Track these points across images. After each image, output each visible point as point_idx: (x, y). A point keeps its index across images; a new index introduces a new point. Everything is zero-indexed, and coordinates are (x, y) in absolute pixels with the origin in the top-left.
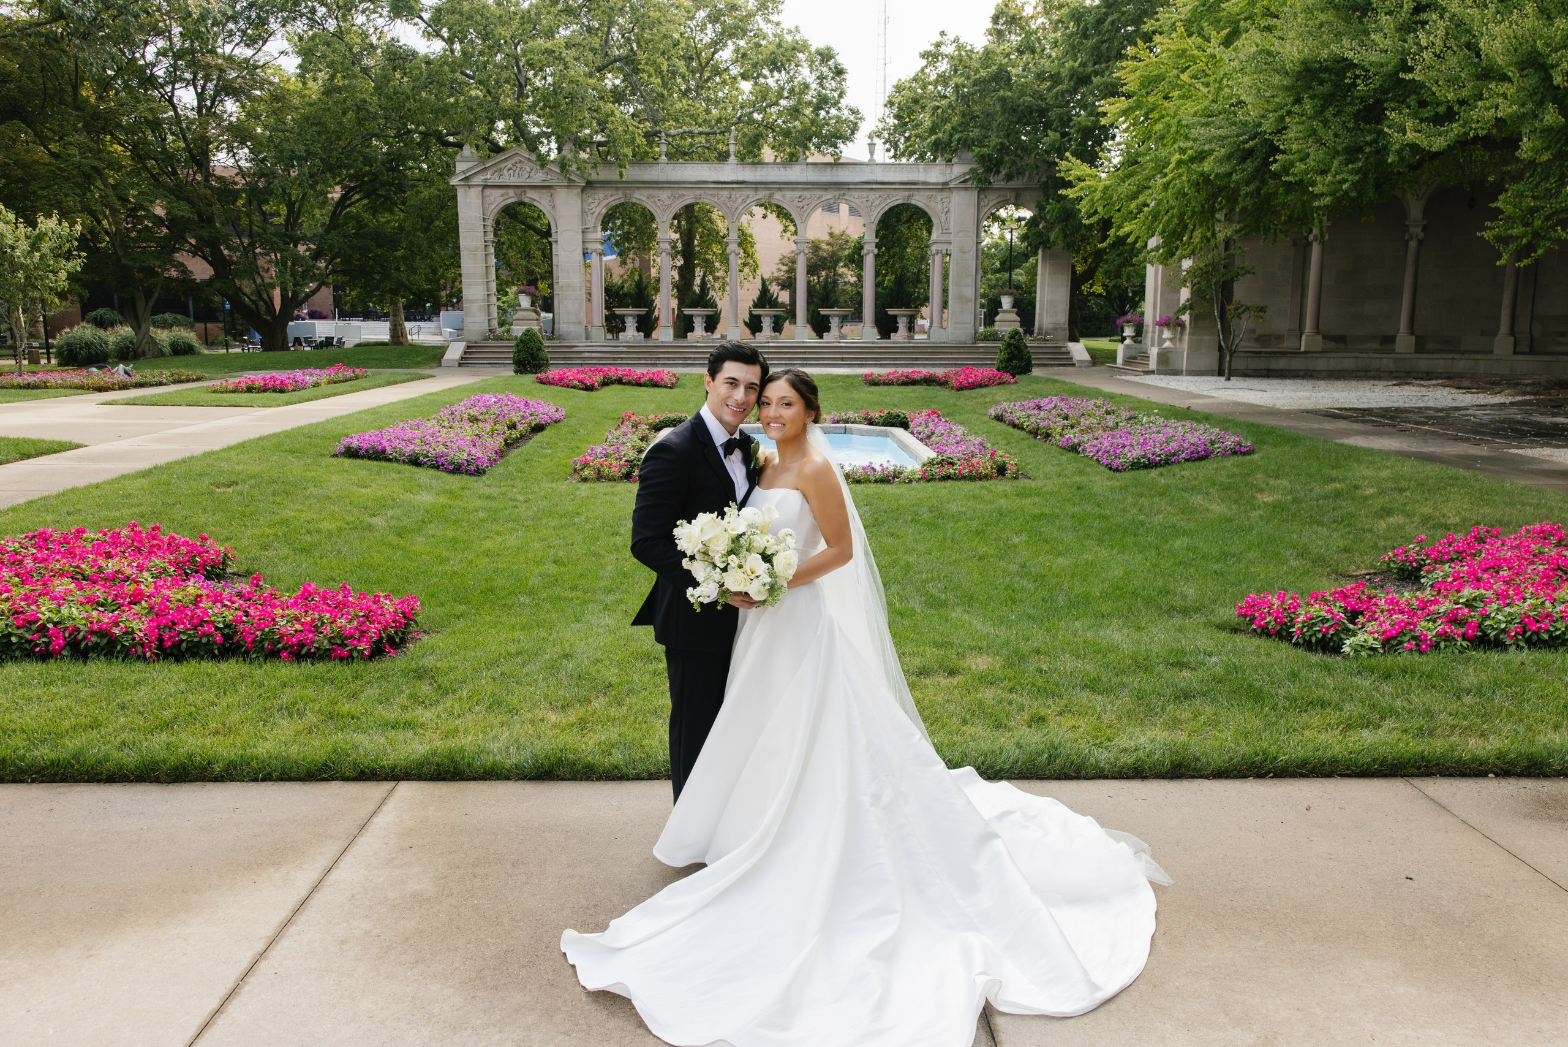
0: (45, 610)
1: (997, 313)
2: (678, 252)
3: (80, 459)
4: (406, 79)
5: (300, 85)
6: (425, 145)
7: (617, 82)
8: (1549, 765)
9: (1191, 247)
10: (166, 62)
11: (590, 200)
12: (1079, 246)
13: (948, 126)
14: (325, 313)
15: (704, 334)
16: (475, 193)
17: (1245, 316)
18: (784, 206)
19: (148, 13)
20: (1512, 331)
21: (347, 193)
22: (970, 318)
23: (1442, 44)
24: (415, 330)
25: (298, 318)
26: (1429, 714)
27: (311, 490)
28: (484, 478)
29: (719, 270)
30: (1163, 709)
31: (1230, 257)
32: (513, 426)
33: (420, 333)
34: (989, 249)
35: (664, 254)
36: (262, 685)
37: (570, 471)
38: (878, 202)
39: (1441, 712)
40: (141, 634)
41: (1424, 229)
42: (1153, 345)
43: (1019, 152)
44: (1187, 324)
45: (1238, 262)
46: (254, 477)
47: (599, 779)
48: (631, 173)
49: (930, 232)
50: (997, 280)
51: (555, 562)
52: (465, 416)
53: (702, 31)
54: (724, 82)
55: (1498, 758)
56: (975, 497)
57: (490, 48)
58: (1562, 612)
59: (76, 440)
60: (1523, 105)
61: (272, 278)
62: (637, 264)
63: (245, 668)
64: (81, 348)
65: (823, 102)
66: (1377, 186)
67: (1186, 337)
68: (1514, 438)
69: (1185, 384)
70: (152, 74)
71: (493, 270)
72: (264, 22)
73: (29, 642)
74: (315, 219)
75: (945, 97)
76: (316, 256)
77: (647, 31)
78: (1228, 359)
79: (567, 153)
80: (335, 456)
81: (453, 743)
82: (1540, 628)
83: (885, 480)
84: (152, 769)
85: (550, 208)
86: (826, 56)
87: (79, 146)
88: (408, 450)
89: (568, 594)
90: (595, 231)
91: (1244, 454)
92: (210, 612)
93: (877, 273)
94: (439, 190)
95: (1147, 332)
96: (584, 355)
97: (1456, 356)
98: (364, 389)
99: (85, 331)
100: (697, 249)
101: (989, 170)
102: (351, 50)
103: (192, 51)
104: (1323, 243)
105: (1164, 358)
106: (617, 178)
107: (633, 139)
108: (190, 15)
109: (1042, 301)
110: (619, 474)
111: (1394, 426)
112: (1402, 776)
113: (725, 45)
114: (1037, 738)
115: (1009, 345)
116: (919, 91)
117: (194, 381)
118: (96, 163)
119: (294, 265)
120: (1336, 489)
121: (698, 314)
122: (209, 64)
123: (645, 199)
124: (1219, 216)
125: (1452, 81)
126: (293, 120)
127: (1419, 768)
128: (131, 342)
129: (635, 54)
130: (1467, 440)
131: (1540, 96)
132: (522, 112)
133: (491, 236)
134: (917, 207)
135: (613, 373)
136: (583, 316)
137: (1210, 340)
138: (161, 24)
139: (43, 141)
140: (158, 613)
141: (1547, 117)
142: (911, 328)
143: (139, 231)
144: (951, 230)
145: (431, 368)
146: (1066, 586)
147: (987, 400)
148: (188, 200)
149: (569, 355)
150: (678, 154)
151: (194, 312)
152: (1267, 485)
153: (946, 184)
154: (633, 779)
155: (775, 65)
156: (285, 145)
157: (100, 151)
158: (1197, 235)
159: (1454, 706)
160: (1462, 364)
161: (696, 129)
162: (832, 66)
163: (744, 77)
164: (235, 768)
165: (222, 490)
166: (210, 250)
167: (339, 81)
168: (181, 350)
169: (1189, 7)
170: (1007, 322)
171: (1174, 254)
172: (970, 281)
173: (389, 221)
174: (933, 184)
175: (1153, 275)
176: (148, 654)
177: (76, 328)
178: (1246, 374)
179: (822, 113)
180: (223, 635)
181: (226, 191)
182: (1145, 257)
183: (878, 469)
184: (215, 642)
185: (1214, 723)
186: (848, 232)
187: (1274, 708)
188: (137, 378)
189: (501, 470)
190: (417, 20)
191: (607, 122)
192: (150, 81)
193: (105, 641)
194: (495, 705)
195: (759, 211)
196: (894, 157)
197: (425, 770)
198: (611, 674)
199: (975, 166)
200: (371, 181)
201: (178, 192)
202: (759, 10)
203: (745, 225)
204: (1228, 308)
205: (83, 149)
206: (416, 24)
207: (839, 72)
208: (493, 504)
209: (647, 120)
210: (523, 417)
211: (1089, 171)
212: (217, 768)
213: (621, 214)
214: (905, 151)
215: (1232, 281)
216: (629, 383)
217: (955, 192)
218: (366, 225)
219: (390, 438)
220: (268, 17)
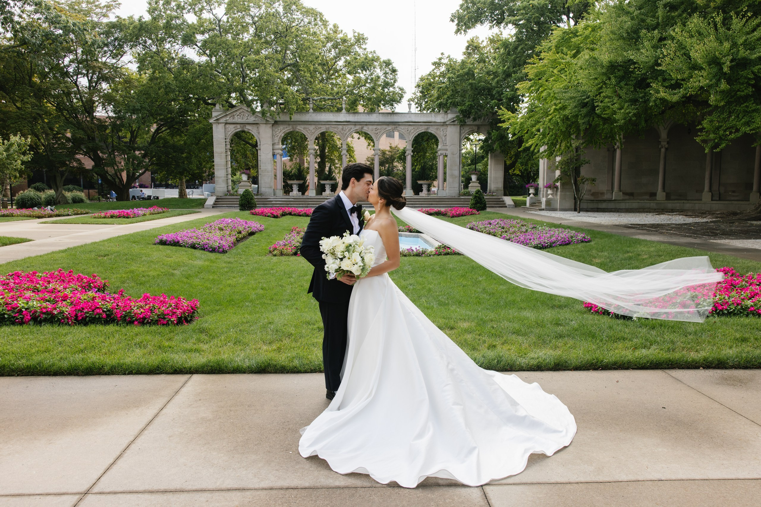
0: (21, 303)
1: (470, 183)
2: (318, 155)
3: (31, 245)
4: (189, 74)
5: (138, 76)
6: (197, 105)
7: (289, 76)
8: (728, 363)
9: (561, 151)
10: (74, 65)
11: (276, 130)
12: (508, 152)
13: (446, 97)
14: (147, 185)
15: (331, 193)
16: (221, 126)
17: (586, 182)
18: (368, 133)
19: (67, 42)
20: (710, 190)
21: (159, 127)
22: (457, 185)
23: (674, 54)
24: (191, 193)
25: (134, 187)
26: (673, 342)
27: (144, 258)
28: (226, 254)
29: (337, 164)
30: (550, 342)
31: (578, 156)
32: (240, 232)
33: (193, 194)
34: (466, 154)
35: (311, 155)
36: (126, 335)
37: (267, 252)
38: (413, 131)
39: (678, 341)
40: (67, 313)
41: (668, 143)
42: (543, 197)
43: (479, 108)
44: (559, 187)
45: (582, 158)
46: (117, 252)
47: (288, 372)
48: (296, 117)
49: (437, 145)
50: (469, 168)
51: (262, 289)
52: (217, 228)
53: (329, 52)
54: (340, 76)
55: (704, 360)
56: (461, 262)
57: (229, 59)
58: (733, 301)
59: (29, 237)
60: (711, 81)
61: (122, 166)
62: (298, 161)
63: (117, 328)
64: (28, 201)
65: (386, 85)
66: (646, 121)
67: (559, 193)
68: (712, 236)
69: (559, 215)
70: (67, 71)
71: (230, 163)
72: (121, 47)
73: (13, 317)
74: (144, 139)
75: (444, 83)
76: (144, 156)
77: (304, 52)
78: (578, 203)
79: (265, 107)
80: (155, 244)
81: (218, 357)
82: (723, 308)
83: (418, 255)
84: (75, 369)
85: (257, 134)
86: (388, 63)
87: (31, 103)
88: (190, 242)
89: (269, 302)
90: (278, 144)
91: (587, 242)
92: (100, 304)
93: (413, 165)
94: (204, 125)
95: (540, 191)
96: (273, 202)
97: (685, 202)
98: (167, 217)
99: (30, 193)
100: (327, 154)
101: (465, 116)
102: (163, 60)
103: (87, 60)
104: (621, 150)
105: (548, 202)
106: (289, 119)
107: (297, 101)
108: (87, 42)
109: (491, 177)
110: (291, 253)
111: (657, 231)
112: (660, 369)
113: (340, 59)
114: (492, 354)
115: (476, 197)
116: (432, 80)
117: (84, 214)
118: (39, 112)
119: (133, 160)
120: (629, 256)
121: (328, 183)
122: (95, 66)
123: (302, 129)
124: (573, 137)
125: (678, 70)
126: (135, 92)
127: (668, 365)
128: (53, 198)
129: (298, 62)
130: (691, 236)
131: (718, 77)
132: (244, 89)
133: (229, 147)
134: (431, 134)
135: (287, 210)
136: (272, 184)
137: (570, 194)
138: (72, 48)
139: (14, 102)
140: (75, 304)
141: (722, 86)
142: (429, 190)
143: (59, 144)
144: (448, 144)
145: (199, 208)
146: (504, 297)
147: (466, 221)
148: (83, 129)
149: (266, 202)
150: (319, 109)
151: (83, 184)
152: (598, 255)
153: (445, 122)
154: (303, 373)
155: (364, 67)
156: (131, 104)
157: (41, 106)
158: (563, 144)
159: (683, 339)
160: (688, 205)
161: (327, 97)
162: (391, 68)
163: (349, 73)
164: (115, 369)
165: (101, 258)
166: (92, 153)
167: (157, 75)
168: (77, 201)
169: (556, 40)
170: (474, 187)
171: (553, 154)
172: (457, 168)
173: (179, 140)
174: (439, 123)
175: (543, 164)
176: (70, 323)
177: (26, 191)
178: (587, 210)
179: (386, 90)
180: (106, 314)
181: (101, 124)
182: (539, 156)
183: (415, 250)
184: (103, 317)
185: (574, 347)
186: (399, 146)
187: (601, 340)
188: (57, 212)
189: (235, 251)
190: (195, 46)
191: (284, 94)
192: (67, 74)
193: (50, 316)
194: (237, 342)
195: (356, 136)
196: (420, 110)
197: (205, 369)
198: (292, 330)
199: (459, 114)
200: (171, 121)
201: (78, 126)
202: (356, 43)
203: (350, 142)
204: (578, 179)
205: (33, 105)
206: (194, 49)
207: (394, 71)
208: (232, 265)
209: (303, 93)
210: (245, 228)
211: (512, 115)
212: (106, 369)
213: (290, 137)
214: (425, 108)
215: (580, 167)
216: (295, 215)
217: (449, 127)
218: (168, 142)
219: (181, 237)
220: (123, 45)
